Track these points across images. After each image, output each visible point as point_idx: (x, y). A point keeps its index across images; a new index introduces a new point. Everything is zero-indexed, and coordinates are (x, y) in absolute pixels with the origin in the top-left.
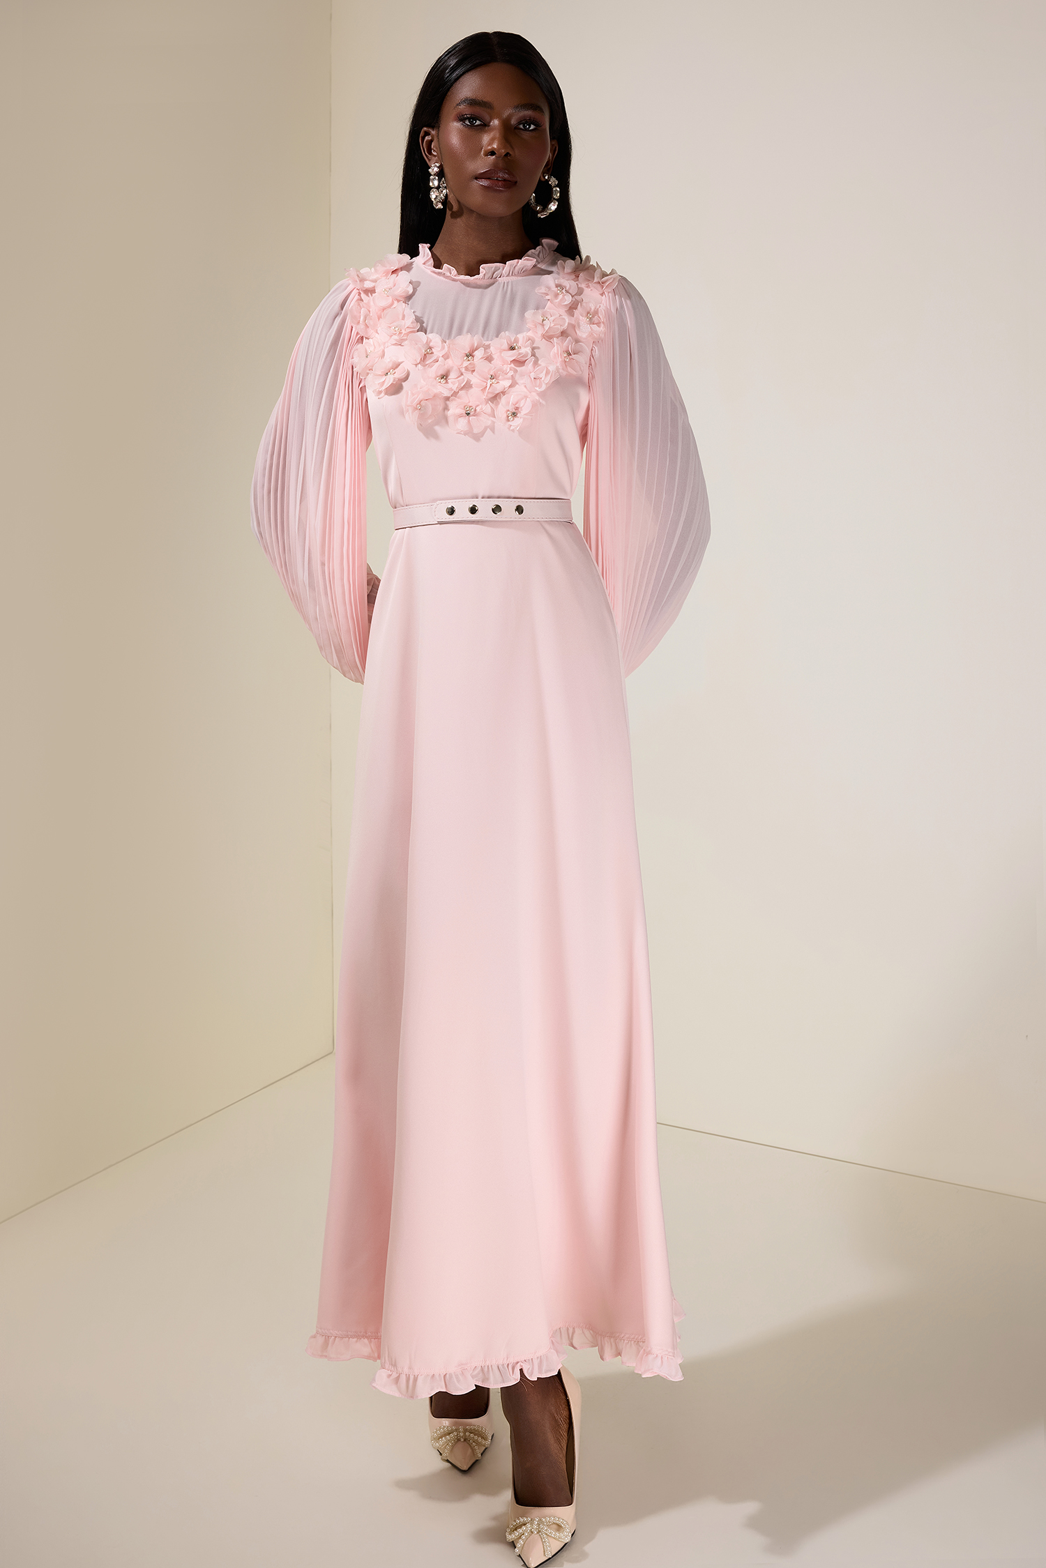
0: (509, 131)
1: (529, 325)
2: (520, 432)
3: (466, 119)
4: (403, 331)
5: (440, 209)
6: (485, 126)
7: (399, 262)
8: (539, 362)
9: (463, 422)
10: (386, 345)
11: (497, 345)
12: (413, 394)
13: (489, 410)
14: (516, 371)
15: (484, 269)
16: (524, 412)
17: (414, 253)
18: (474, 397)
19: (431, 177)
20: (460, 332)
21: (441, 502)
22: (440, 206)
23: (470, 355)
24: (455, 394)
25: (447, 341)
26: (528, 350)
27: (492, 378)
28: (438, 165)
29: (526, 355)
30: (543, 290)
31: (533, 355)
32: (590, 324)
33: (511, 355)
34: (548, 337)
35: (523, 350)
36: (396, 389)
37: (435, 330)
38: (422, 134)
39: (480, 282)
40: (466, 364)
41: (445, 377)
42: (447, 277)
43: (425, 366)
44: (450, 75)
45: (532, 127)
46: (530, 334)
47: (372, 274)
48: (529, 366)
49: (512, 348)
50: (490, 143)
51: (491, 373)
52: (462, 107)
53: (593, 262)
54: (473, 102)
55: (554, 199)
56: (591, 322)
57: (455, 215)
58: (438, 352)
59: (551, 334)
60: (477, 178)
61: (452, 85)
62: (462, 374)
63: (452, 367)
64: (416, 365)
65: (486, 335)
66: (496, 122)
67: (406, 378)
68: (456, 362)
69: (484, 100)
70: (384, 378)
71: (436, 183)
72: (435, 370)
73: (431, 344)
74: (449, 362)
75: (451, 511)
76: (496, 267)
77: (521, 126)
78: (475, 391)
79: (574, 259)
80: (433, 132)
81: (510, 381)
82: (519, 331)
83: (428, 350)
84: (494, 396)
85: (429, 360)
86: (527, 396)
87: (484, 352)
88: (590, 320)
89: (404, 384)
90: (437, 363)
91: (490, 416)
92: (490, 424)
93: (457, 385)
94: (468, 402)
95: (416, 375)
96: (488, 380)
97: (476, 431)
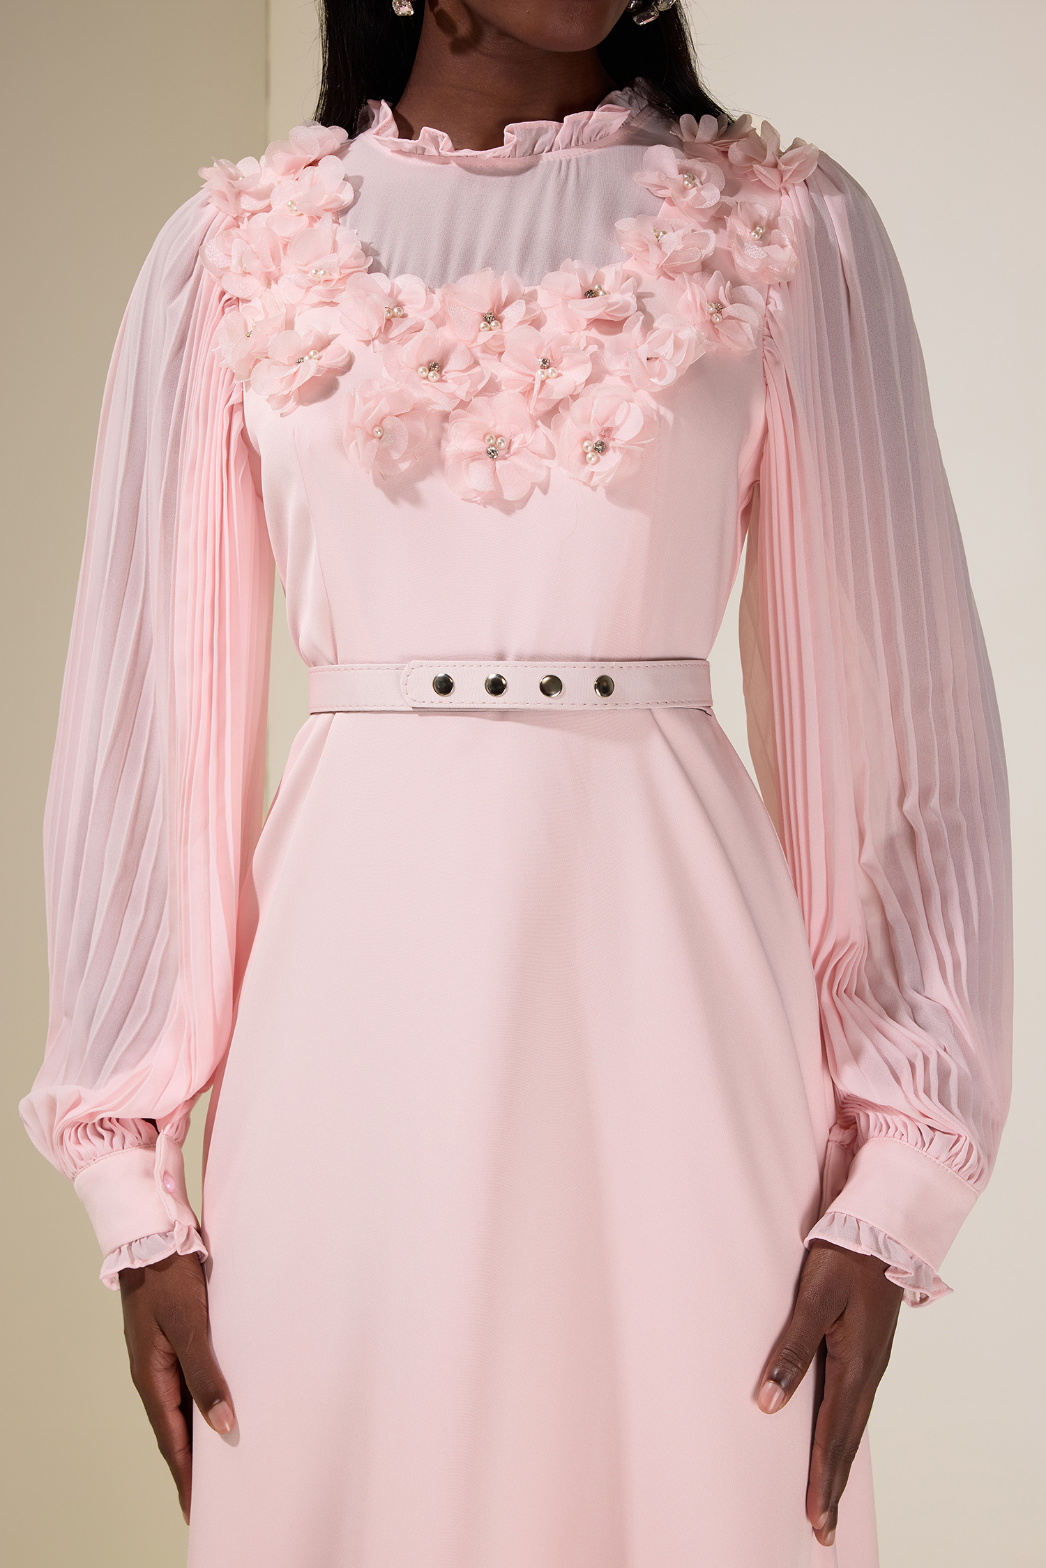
1: (627, 248)
2: (610, 490)
4: (335, 276)
5: (406, 18)
7: (322, 142)
8: (655, 325)
9: (477, 477)
11: (555, 289)
12: (365, 401)
13: (542, 446)
14: (601, 346)
15: (512, 133)
16: (621, 438)
18: (504, 412)
20: (466, 267)
21: (422, 662)
22: (408, 10)
23: (492, 317)
24: (463, 405)
25: (436, 290)
26: (630, 298)
27: (546, 364)
29: (625, 307)
30: (651, 177)
31: (641, 309)
32: (763, 246)
33: (590, 309)
34: (670, 271)
35: (616, 297)
36: (322, 390)
37: (409, 268)
39: (501, 164)
40: (484, 337)
41: (436, 366)
42: (430, 158)
43: (386, 341)
46: (629, 266)
48: (633, 332)
49: (590, 294)
51: (542, 355)
53: (756, 124)
56: (764, 240)
58: (418, 313)
59: (679, 263)
62: (476, 363)
63: (454, 345)
64: (368, 343)
65: (527, 270)
67: (348, 367)
68: (461, 333)
70: (295, 368)
72: (410, 352)
73: (401, 298)
74: (446, 333)
75: (444, 684)
76: (540, 129)
78: (507, 399)
81: (590, 370)
82: (604, 259)
83: (396, 310)
84: (550, 407)
85: (395, 332)
86: (630, 401)
87: (524, 308)
88: (762, 237)
89: (342, 380)
90: (418, 336)
91: (542, 456)
92: (542, 475)
93: (466, 386)
94: (491, 424)
95: (369, 360)
96: (535, 370)
97: (509, 495)
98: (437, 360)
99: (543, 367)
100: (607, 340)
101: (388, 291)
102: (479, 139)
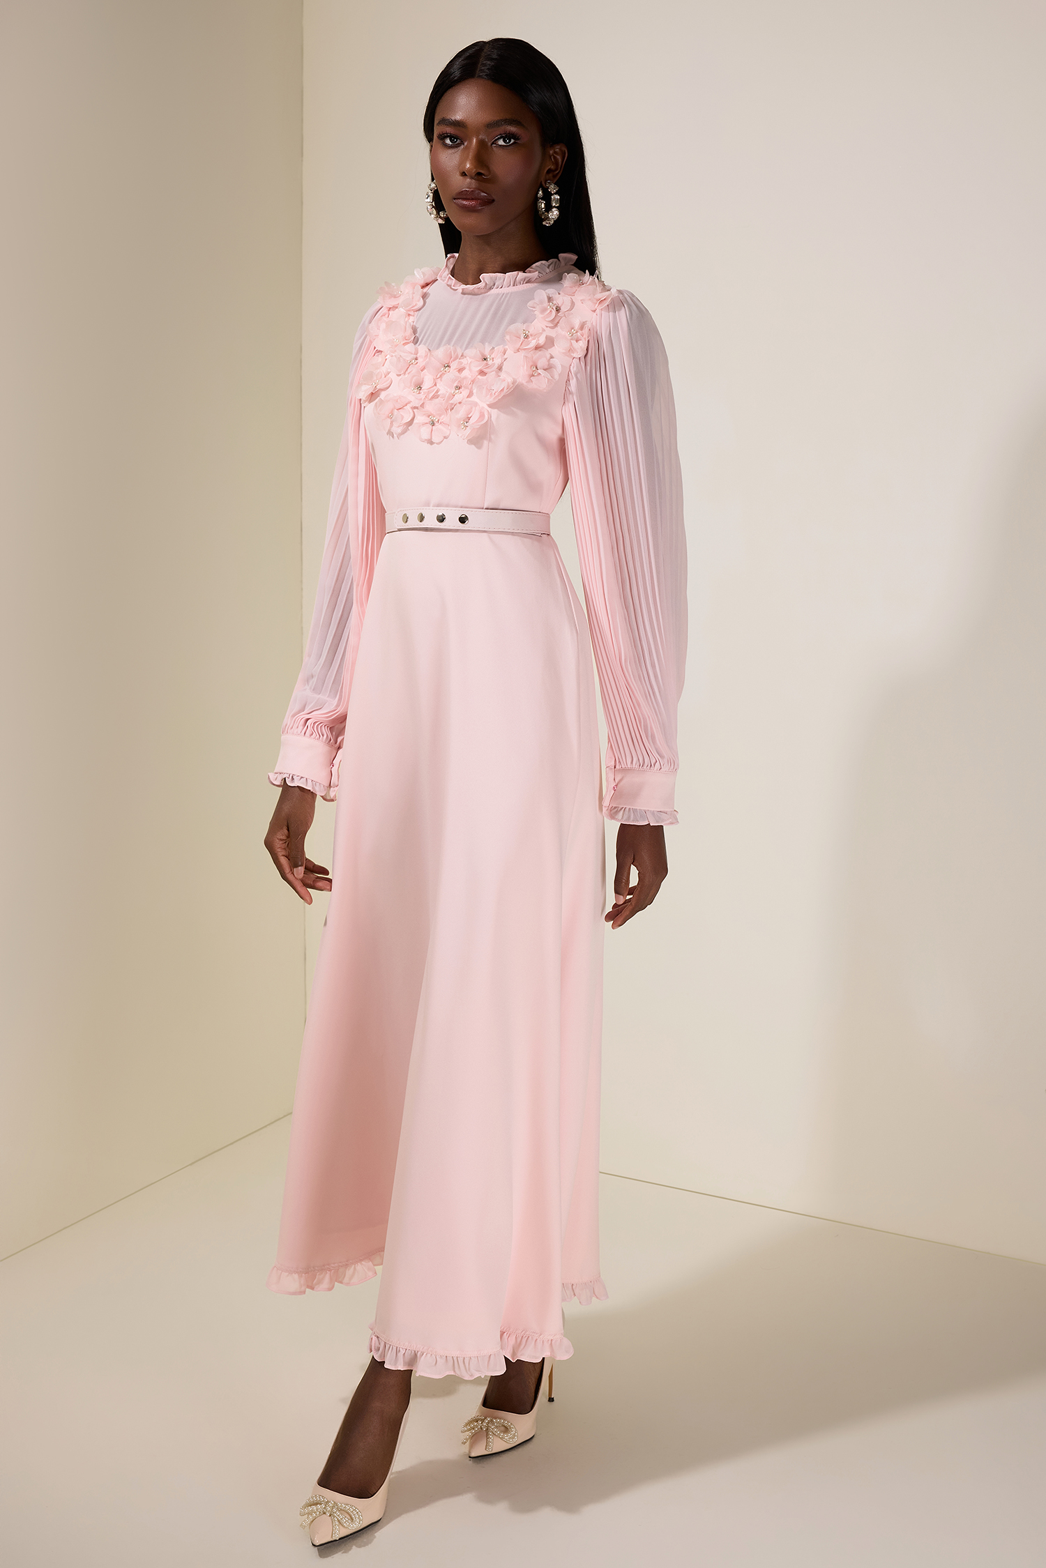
2: (468, 440)
4: (400, 343)
6: (461, 145)
9: (425, 432)
11: (473, 355)
12: (387, 403)
13: (448, 421)
15: (484, 278)
16: (472, 421)
18: (438, 407)
23: (447, 365)
24: (424, 404)
26: (498, 362)
29: (493, 366)
32: (571, 339)
33: (481, 366)
35: (493, 362)
39: (478, 292)
40: (441, 374)
41: (419, 386)
43: (406, 374)
48: (490, 377)
49: (484, 359)
55: (553, 207)
59: (524, 347)
60: (454, 198)
64: (400, 375)
67: (388, 387)
68: (430, 373)
75: (406, 519)
76: (498, 277)
78: (440, 400)
82: (498, 343)
83: (414, 361)
86: (478, 406)
87: (458, 363)
91: (448, 425)
92: (447, 432)
93: (427, 395)
96: (452, 389)
97: (434, 440)
99: (455, 389)
100: (481, 379)
101: (414, 351)
102: (470, 280)
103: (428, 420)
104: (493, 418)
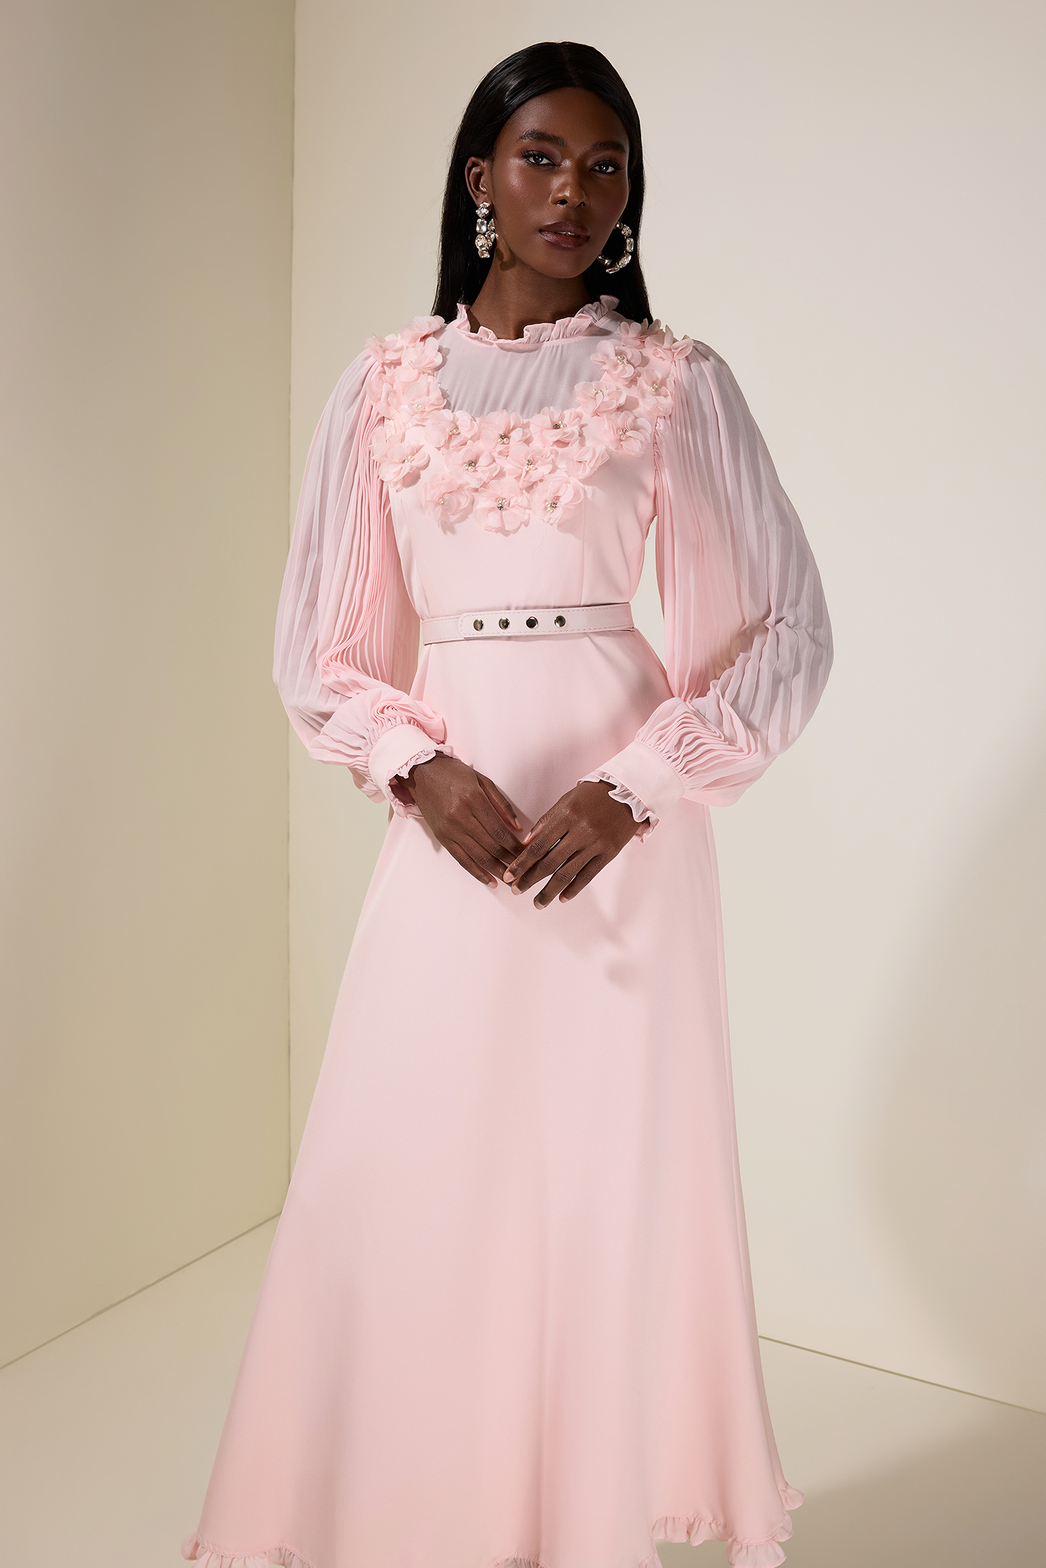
0: (584, 174)
1: (579, 399)
2: (559, 526)
3: (531, 156)
4: (427, 409)
5: (485, 259)
6: (554, 167)
7: (430, 324)
9: (493, 519)
10: (407, 427)
11: (539, 422)
12: (433, 486)
13: (525, 503)
14: (557, 454)
15: (528, 330)
16: (563, 501)
17: (449, 315)
18: (506, 487)
19: (479, 220)
20: (494, 408)
21: (468, 614)
22: (487, 255)
23: (505, 436)
24: (485, 485)
25: (477, 419)
26: (576, 429)
27: (530, 463)
28: (488, 205)
29: (573, 434)
30: (600, 358)
31: (581, 435)
32: (656, 395)
33: (555, 435)
35: (568, 429)
36: (412, 479)
37: (465, 407)
38: (469, 164)
39: (521, 347)
40: (501, 448)
41: (473, 463)
42: (483, 342)
43: (448, 448)
44: (512, 98)
45: (610, 169)
46: (579, 410)
47: (398, 340)
48: (574, 448)
49: (556, 427)
50: (562, 189)
51: (528, 458)
52: (526, 141)
53: (663, 327)
54: (540, 136)
55: (627, 252)
56: (657, 392)
57: (505, 267)
58: (465, 432)
59: (605, 408)
60: (541, 231)
61: (513, 111)
62: (494, 461)
63: (483, 452)
64: (439, 449)
65: (526, 411)
66: (567, 163)
67: (427, 465)
68: (487, 446)
69: (556, 135)
70: (401, 465)
71: (484, 228)
72: (463, 455)
73: (458, 424)
74: (480, 444)
75: (479, 625)
76: (543, 328)
77: (597, 168)
78: (509, 479)
79: (640, 322)
80: (484, 164)
81: (551, 466)
82: (566, 406)
83: (455, 431)
84: (530, 485)
85: (455, 442)
86: (568, 482)
87: (521, 433)
88: (656, 390)
89: (423, 473)
90: (465, 448)
91: (525, 508)
92: (526, 518)
93: (488, 474)
94: (500, 493)
95: (438, 460)
96: (523, 466)
97: (508, 528)
98: (473, 460)
99: (528, 464)
100: (560, 450)
101: (452, 419)
102: (512, 335)
103: (495, 505)
104: (589, 495)
